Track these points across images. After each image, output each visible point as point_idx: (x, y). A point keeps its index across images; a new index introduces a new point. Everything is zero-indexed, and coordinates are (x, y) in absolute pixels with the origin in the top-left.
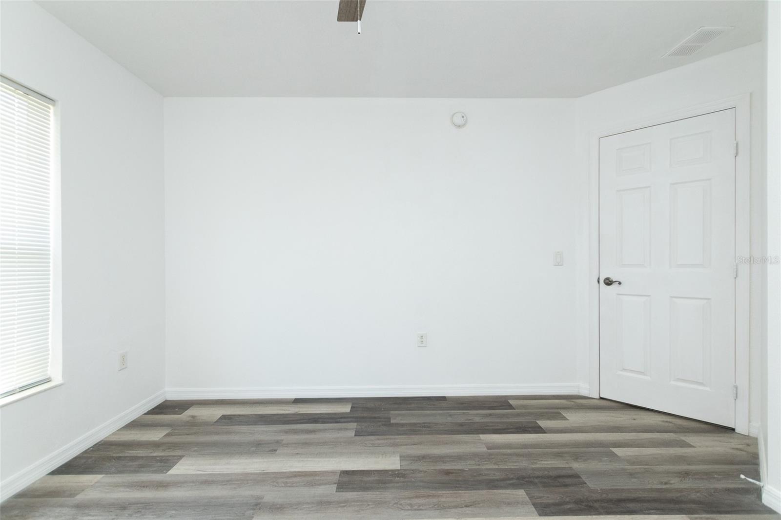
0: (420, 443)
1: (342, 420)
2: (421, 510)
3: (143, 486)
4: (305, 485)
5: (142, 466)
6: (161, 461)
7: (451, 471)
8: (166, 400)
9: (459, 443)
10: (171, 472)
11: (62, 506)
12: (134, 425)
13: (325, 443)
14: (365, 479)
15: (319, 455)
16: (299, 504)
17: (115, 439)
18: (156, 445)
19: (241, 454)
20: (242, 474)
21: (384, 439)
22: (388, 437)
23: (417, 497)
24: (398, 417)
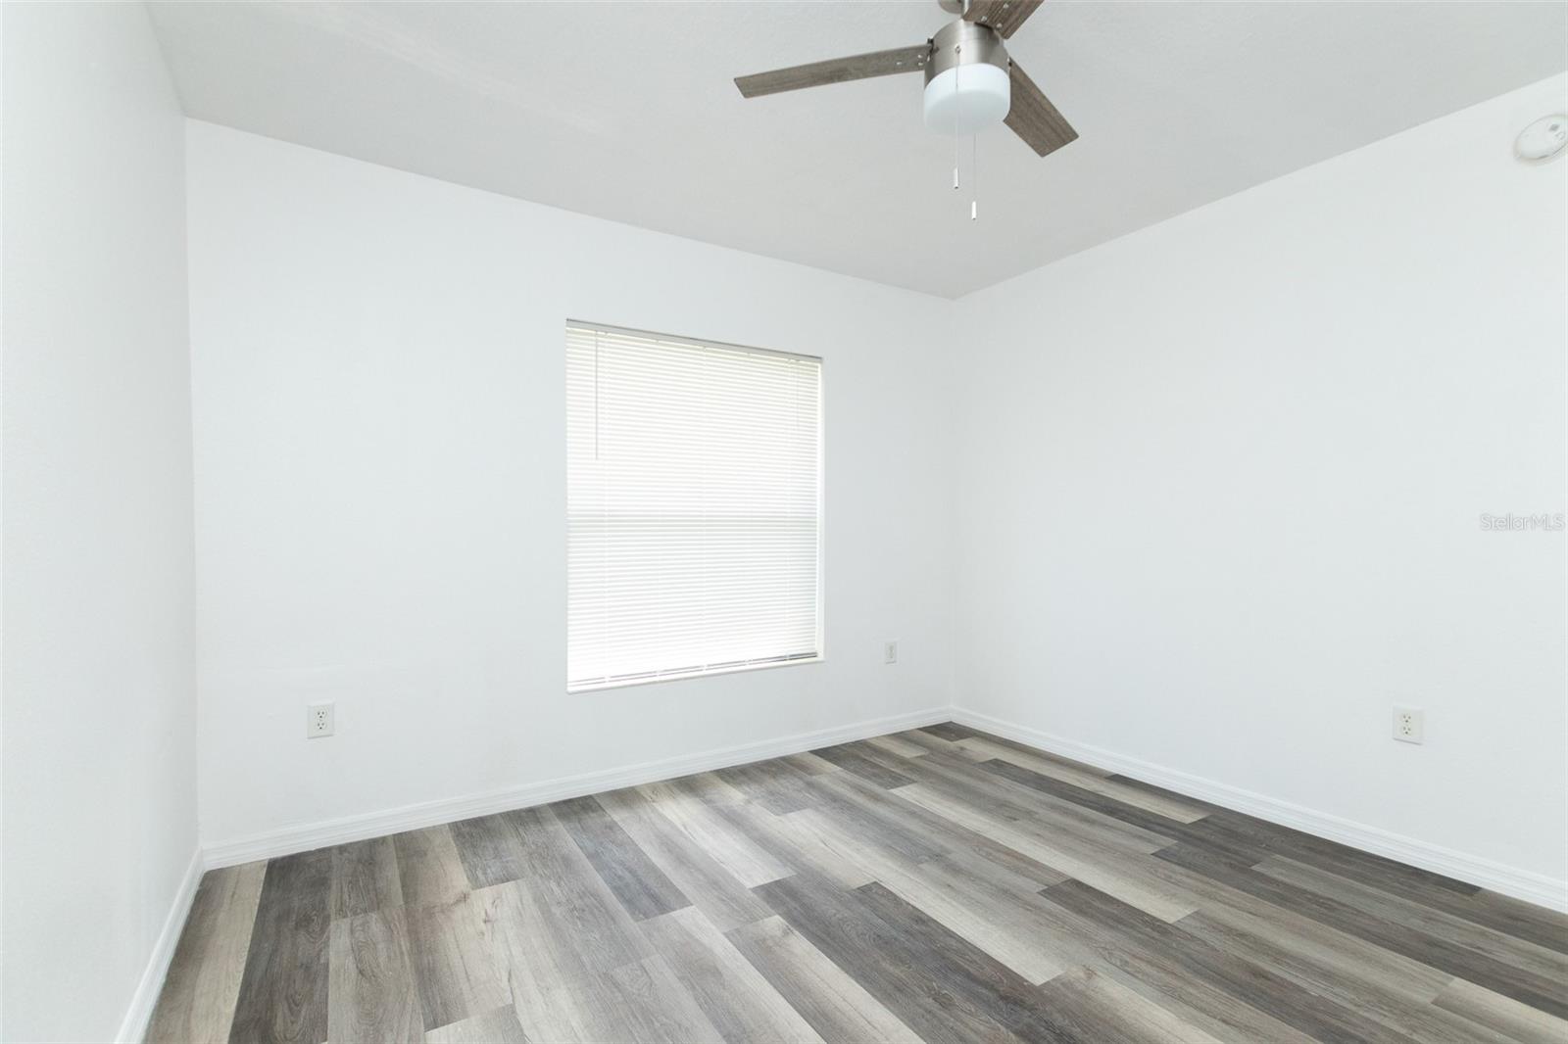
0: (1267, 918)
1: (1158, 828)
2: (1136, 977)
3: (861, 790)
4: (1008, 868)
5: (875, 775)
6: (893, 778)
7: (1269, 976)
8: (951, 722)
9: (1368, 960)
10: (894, 791)
11: (801, 778)
12: (902, 737)
13: (1092, 842)
14: (1097, 904)
15: (1067, 850)
16: (981, 879)
17: (873, 742)
18: (902, 762)
19: (972, 805)
20: (954, 824)
21: (1201, 881)
22: (1212, 881)
23: (1149, 962)
24: (1277, 869)
